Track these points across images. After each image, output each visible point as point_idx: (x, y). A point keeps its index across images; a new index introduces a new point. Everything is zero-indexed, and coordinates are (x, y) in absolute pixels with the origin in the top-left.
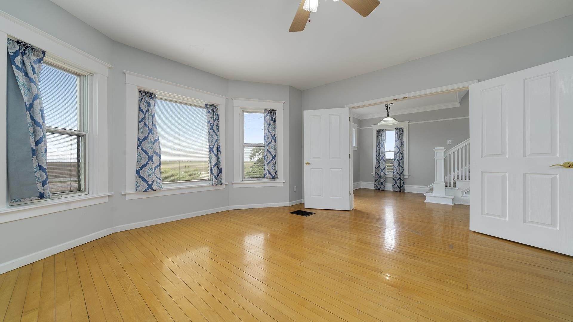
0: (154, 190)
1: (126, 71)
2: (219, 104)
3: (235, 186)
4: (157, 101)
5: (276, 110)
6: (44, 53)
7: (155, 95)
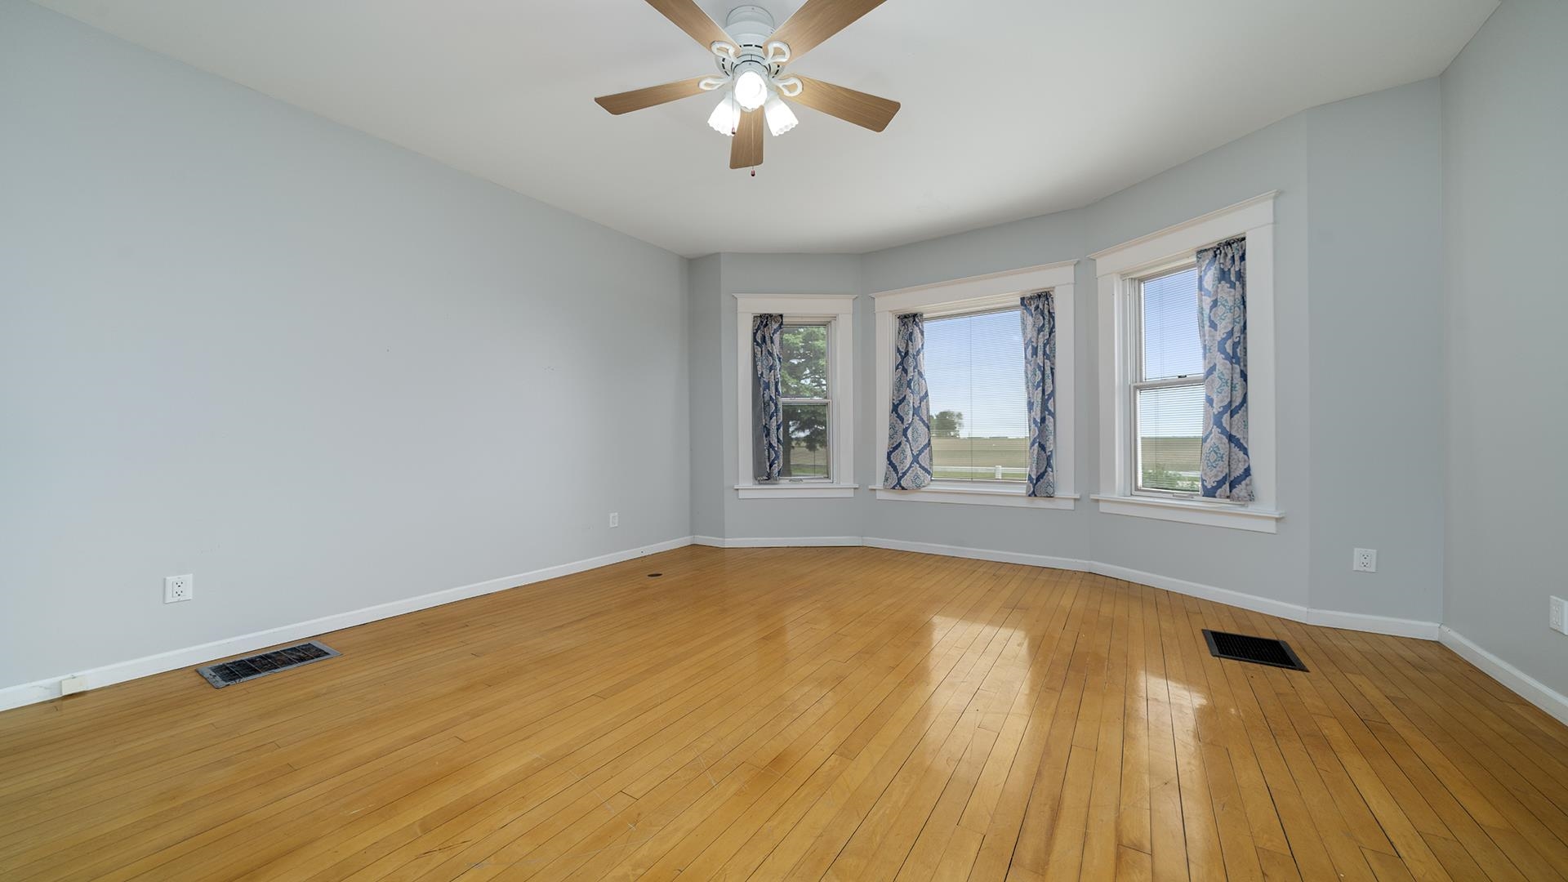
0: (903, 488)
1: (873, 295)
2: (1054, 288)
3: (1103, 508)
4: (926, 326)
5: (1244, 239)
6: (781, 316)
7: (921, 315)
